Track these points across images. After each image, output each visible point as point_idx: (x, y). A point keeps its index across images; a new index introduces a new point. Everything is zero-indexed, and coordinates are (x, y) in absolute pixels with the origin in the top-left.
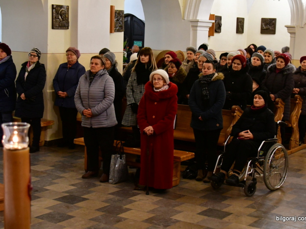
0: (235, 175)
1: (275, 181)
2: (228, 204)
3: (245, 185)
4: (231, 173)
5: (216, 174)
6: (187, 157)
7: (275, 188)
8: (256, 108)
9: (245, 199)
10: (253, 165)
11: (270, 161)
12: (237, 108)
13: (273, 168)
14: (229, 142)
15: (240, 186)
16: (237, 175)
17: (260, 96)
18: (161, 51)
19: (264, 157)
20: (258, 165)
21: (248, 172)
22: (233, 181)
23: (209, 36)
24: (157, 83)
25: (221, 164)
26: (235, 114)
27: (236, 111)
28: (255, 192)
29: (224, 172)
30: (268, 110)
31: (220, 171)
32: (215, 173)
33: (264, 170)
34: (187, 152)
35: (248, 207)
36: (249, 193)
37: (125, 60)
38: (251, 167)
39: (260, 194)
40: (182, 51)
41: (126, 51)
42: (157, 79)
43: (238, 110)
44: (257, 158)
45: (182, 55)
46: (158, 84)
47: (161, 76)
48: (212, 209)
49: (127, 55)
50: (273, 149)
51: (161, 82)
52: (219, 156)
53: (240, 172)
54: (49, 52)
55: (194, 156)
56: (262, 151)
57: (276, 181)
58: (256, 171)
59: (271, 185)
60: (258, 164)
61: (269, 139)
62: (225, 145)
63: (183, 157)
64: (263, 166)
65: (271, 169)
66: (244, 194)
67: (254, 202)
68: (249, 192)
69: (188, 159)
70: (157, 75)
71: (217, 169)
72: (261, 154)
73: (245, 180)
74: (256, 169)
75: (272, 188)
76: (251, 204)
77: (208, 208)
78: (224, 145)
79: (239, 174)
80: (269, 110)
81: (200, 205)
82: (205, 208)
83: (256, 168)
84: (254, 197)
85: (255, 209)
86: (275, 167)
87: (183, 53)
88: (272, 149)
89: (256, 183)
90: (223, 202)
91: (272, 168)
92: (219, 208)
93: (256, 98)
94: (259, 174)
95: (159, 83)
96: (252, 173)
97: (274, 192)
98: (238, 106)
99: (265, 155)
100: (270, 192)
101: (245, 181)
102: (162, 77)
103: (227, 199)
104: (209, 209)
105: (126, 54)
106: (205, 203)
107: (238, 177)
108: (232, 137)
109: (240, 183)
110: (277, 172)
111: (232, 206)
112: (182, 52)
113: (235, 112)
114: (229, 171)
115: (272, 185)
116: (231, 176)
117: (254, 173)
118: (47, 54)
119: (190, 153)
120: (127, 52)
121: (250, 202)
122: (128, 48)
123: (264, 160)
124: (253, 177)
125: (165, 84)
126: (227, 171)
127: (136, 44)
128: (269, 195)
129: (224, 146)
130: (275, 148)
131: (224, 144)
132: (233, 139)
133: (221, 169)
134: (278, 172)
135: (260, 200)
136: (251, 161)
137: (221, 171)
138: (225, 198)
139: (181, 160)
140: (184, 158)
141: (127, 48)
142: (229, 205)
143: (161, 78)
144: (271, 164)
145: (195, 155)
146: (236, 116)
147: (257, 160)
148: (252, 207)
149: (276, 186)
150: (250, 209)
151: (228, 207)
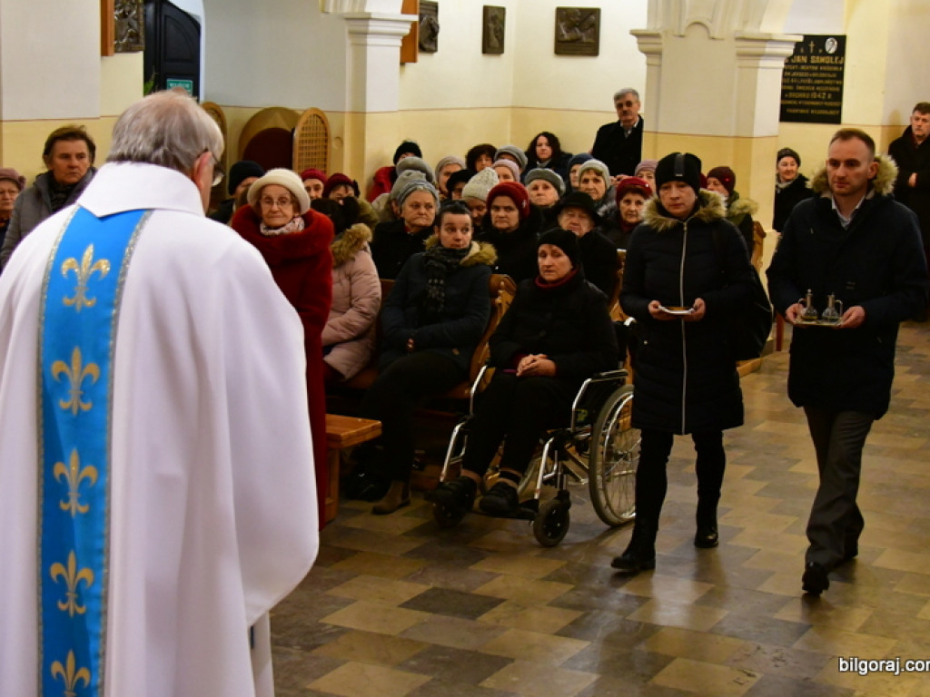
0: (505, 484)
1: (624, 496)
2: (490, 573)
3: (536, 514)
4: (493, 477)
5: (447, 484)
6: (359, 434)
7: (622, 519)
8: (550, 285)
9: (537, 556)
10: (558, 453)
11: (607, 437)
12: (503, 280)
13: (617, 457)
14: (484, 387)
15: (522, 516)
16: (510, 483)
17: (555, 247)
18: (257, 111)
19: (588, 426)
20: (572, 450)
21: (544, 474)
22: (502, 501)
23: (402, 64)
24: (275, 212)
25: (463, 453)
26: (498, 300)
27: (501, 292)
28: (566, 532)
29: (472, 475)
30: (587, 284)
31: (460, 473)
32: (446, 480)
33: (589, 465)
34: (360, 420)
35: (548, 579)
36: (550, 537)
38: (552, 458)
39: (582, 539)
40: (322, 109)
42: (275, 200)
43: (507, 288)
44: (569, 432)
45: (323, 122)
46: (279, 214)
47: (288, 189)
48: (442, 590)
50: (615, 403)
51: (289, 210)
52: (457, 428)
53: (520, 475)
55: (379, 432)
56: (583, 411)
57: (627, 498)
58: (566, 471)
59: (612, 511)
60: (573, 448)
61: (604, 374)
62: (472, 395)
63: (346, 433)
64: (588, 452)
65: (612, 462)
66: (534, 540)
67: (564, 563)
68: (549, 534)
69: (361, 439)
70: (276, 188)
71: (450, 467)
72: (581, 418)
73: (536, 497)
74: (565, 463)
75: (614, 519)
76: (557, 570)
77: (430, 587)
78: (469, 394)
79: (517, 480)
80: (591, 285)
81: (405, 578)
82: (420, 589)
83: (567, 460)
84: (565, 548)
85: (571, 583)
86: (621, 456)
88: (613, 401)
89: (568, 505)
90: (471, 568)
91: (613, 458)
92: (462, 587)
93: (544, 255)
94: (577, 480)
95: (281, 211)
96: (555, 476)
97: (620, 531)
98: (505, 275)
99: (592, 419)
100: (609, 530)
101: (537, 501)
102: (292, 194)
103: (483, 558)
104: (434, 589)
106: (420, 573)
107: (514, 490)
108: (492, 370)
109: (523, 509)
110: (627, 469)
111: (501, 578)
112: (322, 113)
113: (497, 295)
114: (485, 471)
115: (615, 509)
116: (494, 488)
117: (562, 477)
119: (368, 421)
121: (553, 565)
123: (589, 436)
124: (558, 489)
125: (297, 215)
126: (482, 472)
128: (607, 540)
129: (468, 399)
130: (621, 401)
131: (466, 392)
132: (495, 374)
133: (461, 466)
134: (630, 471)
135: (581, 558)
136: (551, 440)
137: (464, 473)
138: (477, 555)
139: (343, 443)
140: (350, 437)
142: (493, 576)
143: (288, 196)
144: (609, 447)
145: (384, 427)
146: (500, 304)
147: (571, 437)
148: (560, 577)
149: (625, 512)
150: (554, 583)
151: (490, 580)
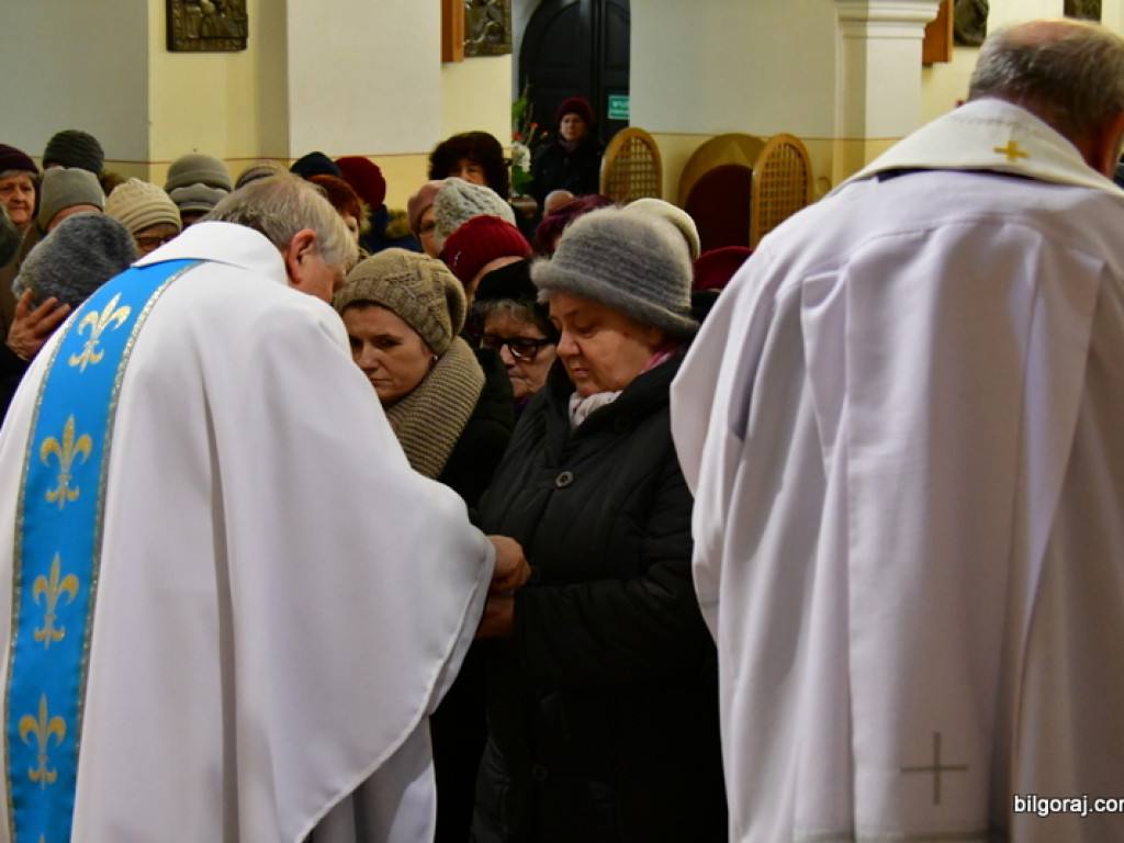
18: (703, 140)
37: (523, 185)
40: (798, 134)
41: (524, 144)
45: (799, 155)
49: (532, 161)
54: (153, 157)
87: (805, 143)
105: (528, 155)
112: (798, 140)
118: (147, 163)
120: (532, 148)
122: (534, 127)
127: (619, 108)
141: (529, 129)
